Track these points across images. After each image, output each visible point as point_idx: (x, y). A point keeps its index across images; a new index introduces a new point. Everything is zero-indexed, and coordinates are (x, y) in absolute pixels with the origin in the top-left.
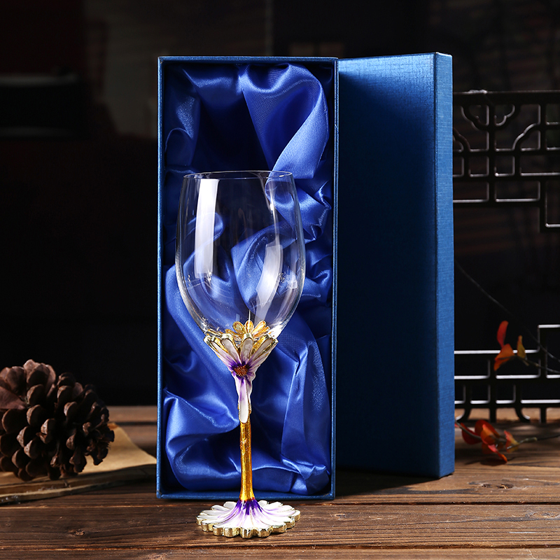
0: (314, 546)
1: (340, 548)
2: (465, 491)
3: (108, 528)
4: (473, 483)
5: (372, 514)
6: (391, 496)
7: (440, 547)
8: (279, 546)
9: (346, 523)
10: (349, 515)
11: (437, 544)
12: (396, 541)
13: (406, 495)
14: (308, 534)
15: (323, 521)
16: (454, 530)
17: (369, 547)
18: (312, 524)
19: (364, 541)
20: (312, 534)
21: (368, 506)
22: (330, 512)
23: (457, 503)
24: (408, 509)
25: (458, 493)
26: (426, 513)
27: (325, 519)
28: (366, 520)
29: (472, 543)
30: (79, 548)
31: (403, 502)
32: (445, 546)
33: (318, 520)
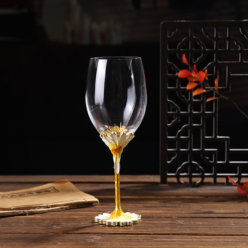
0: (171, 234)
1: (183, 235)
2: (241, 213)
3: (72, 225)
4: (244, 210)
5: (197, 221)
6: (205, 214)
7: (230, 235)
8: (154, 234)
9: (185, 225)
10: (185, 221)
11: (229, 234)
12: (209, 233)
13: (212, 214)
14: (168, 229)
15: (174, 224)
16: (237, 228)
17: (197, 235)
18: (169, 225)
19: (194, 232)
20: (169, 229)
21: (194, 218)
22: (177, 220)
23: (237, 218)
24: (214, 220)
25: (237, 214)
26: (222, 221)
27: (175, 223)
28: (194, 224)
29: (246, 234)
30: (59, 233)
31: (211, 217)
32: (233, 235)
33: (171, 224)
